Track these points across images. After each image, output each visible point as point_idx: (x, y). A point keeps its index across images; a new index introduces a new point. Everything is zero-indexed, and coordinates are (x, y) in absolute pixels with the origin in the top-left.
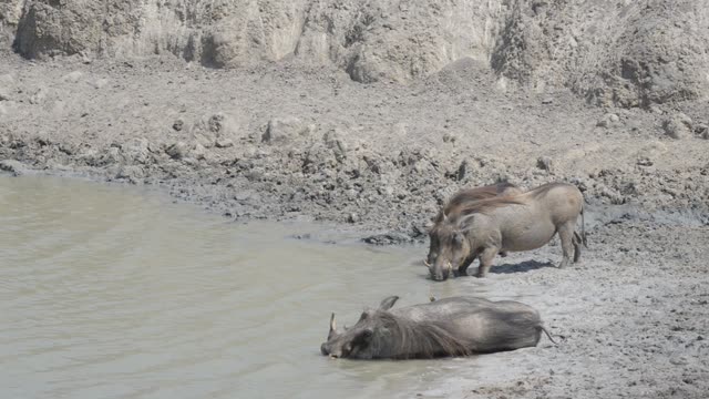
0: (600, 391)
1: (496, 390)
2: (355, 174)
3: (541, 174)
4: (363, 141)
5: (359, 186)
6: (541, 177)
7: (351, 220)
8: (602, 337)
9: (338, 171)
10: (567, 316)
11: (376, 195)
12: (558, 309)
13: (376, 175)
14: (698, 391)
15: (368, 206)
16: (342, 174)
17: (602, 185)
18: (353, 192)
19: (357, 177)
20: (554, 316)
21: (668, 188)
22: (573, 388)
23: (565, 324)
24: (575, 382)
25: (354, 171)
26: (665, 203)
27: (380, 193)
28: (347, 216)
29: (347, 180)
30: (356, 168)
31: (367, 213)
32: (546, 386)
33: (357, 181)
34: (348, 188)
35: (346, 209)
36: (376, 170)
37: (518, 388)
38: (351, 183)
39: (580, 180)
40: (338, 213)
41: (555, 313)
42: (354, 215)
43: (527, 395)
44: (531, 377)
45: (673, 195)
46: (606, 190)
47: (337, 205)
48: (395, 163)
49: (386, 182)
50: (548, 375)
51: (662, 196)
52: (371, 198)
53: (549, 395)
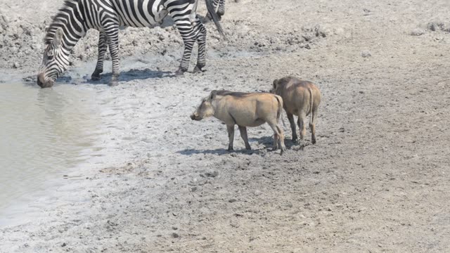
0: (179, 165)
1: (114, 169)
2: (16, 37)
3: (135, 30)
4: (19, 15)
5: (18, 44)
6: (135, 33)
7: (14, 67)
8: (179, 131)
9: (4, 35)
10: (157, 120)
11: (30, 50)
12: (150, 116)
13: (29, 37)
14: (240, 161)
15: (25, 57)
16: (7, 38)
17: (174, 35)
18: (15, 49)
19: (17, 38)
20: (149, 120)
21: (215, 35)
22: (162, 165)
23: (156, 125)
24: (164, 161)
25: (15, 35)
26: (214, 45)
27: (32, 48)
28: (12, 64)
29: (10, 41)
30: (16, 33)
31: (25, 61)
32: (146, 165)
33: (17, 41)
34: (11, 46)
35: (11, 60)
36: (29, 33)
37: (128, 168)
38: (13, 43)
39: (160, 33)
40: (6, 63)
41: (148, 118)
42: (17, 64)
43: (134, 171)
44: (136, 160)
45: (218, 39)
46: (177, 39)
47: (5, 57)
48: (41, 29)
49: (36, 41)
50: (147, 158)
51: (212, 40)
52: (27, 52)
53: (148, 170)
